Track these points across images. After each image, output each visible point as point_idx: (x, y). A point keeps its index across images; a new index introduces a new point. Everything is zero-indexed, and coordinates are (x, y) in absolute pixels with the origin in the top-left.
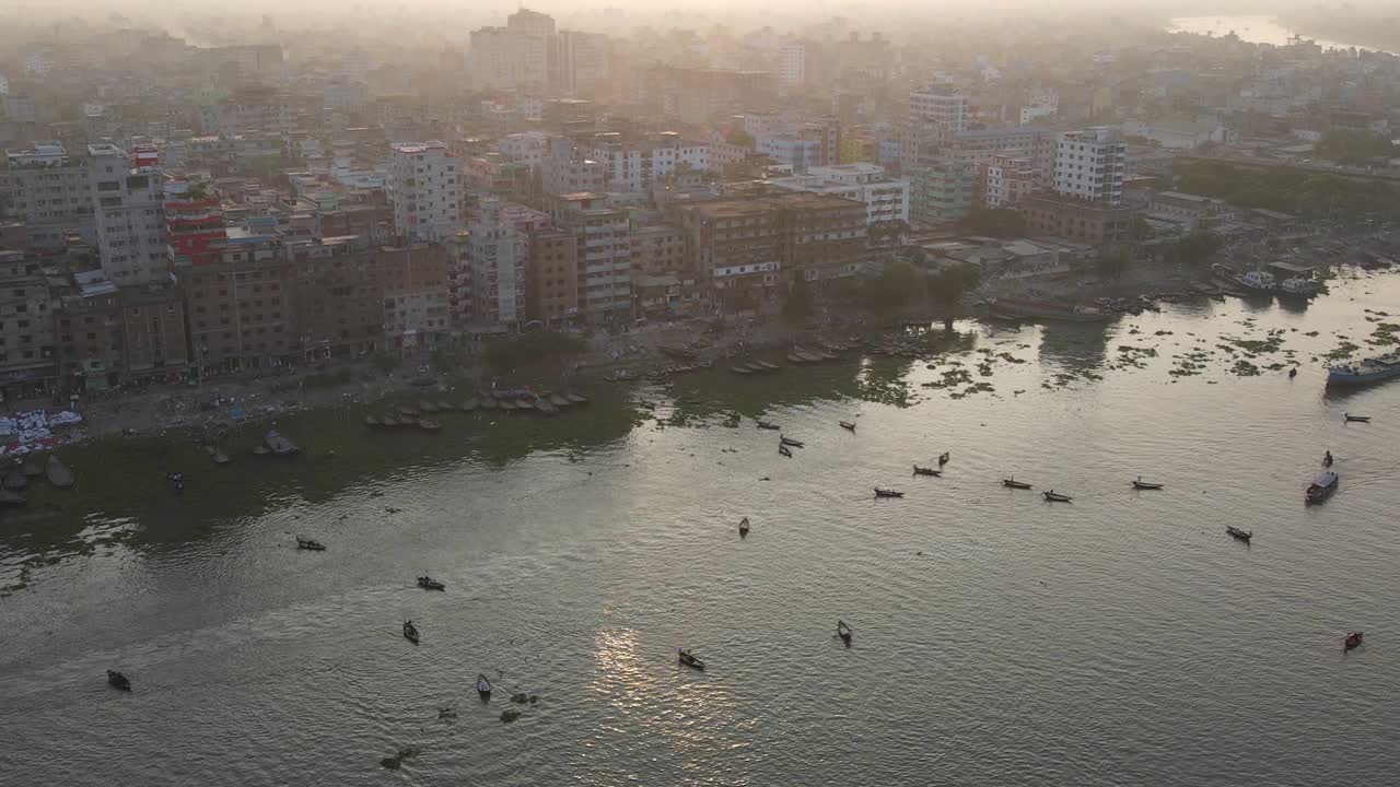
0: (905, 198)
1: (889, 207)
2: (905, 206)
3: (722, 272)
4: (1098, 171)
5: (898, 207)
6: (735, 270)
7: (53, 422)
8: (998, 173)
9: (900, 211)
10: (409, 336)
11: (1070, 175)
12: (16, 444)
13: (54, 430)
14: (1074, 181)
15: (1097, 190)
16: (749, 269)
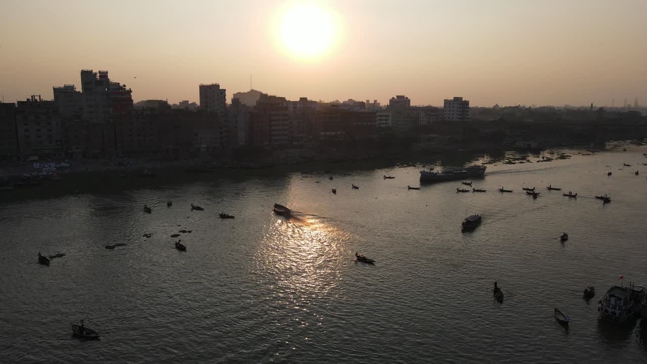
0: (390, 118)
1: (384, 122)
2: (390, 122)
3: (323, 133)
4: (460, 115)
5: (388, 122)
6: (328, 133)
7: (58, 166)
8: (423, 115)
9: (388, 124)
10: (203, 147)
11: (449, 114)
12: (42, 171)
13: (57, 168)
14: (451, 116)
15: (460, 118)
16: (333, 133)
